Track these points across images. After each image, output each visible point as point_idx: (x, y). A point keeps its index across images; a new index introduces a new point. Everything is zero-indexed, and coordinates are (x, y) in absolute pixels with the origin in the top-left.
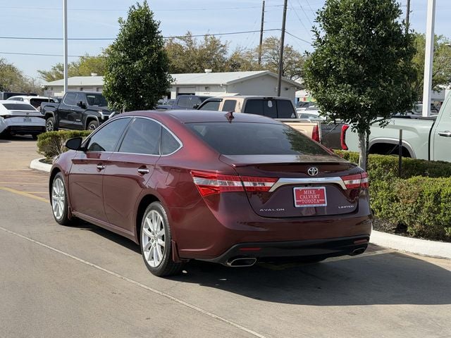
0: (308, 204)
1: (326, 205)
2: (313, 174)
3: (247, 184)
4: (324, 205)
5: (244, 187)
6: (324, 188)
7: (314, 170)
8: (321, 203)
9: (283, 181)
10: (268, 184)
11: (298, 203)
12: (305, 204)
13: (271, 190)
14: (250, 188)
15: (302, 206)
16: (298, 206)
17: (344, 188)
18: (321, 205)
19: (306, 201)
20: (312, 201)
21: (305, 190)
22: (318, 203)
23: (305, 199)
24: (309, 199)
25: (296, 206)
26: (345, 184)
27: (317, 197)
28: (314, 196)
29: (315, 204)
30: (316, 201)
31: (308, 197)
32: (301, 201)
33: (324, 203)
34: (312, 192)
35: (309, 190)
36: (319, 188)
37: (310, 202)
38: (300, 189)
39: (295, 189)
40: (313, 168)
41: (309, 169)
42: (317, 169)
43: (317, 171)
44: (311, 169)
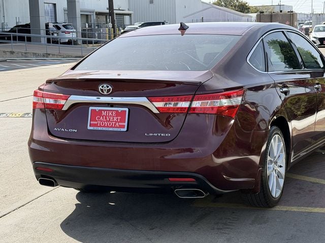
0: (104, 126)
1: (125, 129)
2: (105, 93)
4: (122, 130)
5: (44, 103)
6: (127, 110)
7: (106, 87)
8: (120, 127)
9: (74, 99)
11: (91, 125)
12: (100, 126)
13: (65, 108)
15: (96, 128)
16: (92, 128)
17: (156, 111)
18: (119, 130)
19: (103, 124)
20: (110, 124)
21: (104, 111)
22: (117, 127)
23: (101, 121)
24: (107, 121)
25: (89, 128)
26: (155, 106)
27: (117, 119)
28: (113, 119)
29: (113, 127)
30: (115, 124)
31: (106, 118)
32: (96, 123)
33: (123, 127)
34: (112, 113)
35: (109, 111)
36: (120, 109)
37: (107, 125)
38: (97, 109)
39: (91, 108)
40: (105, 85)
41: (100, 87)
42: (110, 87)
43: (110, 89)
44: (103, 87)
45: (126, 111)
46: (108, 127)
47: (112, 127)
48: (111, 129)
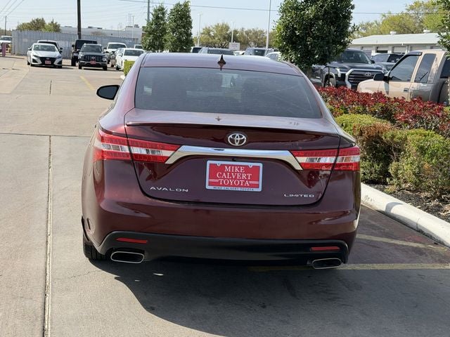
0: (229, 185)
1: (260, 189)
2: (237, 144)
3: (136, 150)
4: (255, 190)
5: (131, 153)
6: (261, 165)
7: (238, 137)
8: (252, 186)
9: (187, 150)
10: (165, 153)
11: (211, 184)
12: (223, 185)
13: (169, 162)
14: (140, 156)
15: (217, 188)
16: (212, 188)
17: (298, 168)
18: (250, 190)
19: (226, 182)
20: (237, 183)
21: (228, 166)
22: (247, 187)
23: (224, 179)
24: (232, 179)
25: (208, 187)
26: (299, 162)
27: (247, 177)
28: (241, 176)
29: (242, 187)
30: (244, 183)
31: (231, 175)
32: (217, 181)
33: (257, 186)
34: (239, 169)
35: (235, 166)
36: (251, 165)
37: (233, 183)
38: (219, 163)
39: (209, 162)
40: (237, 135)
41: (231, 136)
42: (244, 137)
43: (244, 139)
44: (234, 136)
45: (259, 167)
46: (234, 186)
47: (240, 186)
48: (239, 189)
